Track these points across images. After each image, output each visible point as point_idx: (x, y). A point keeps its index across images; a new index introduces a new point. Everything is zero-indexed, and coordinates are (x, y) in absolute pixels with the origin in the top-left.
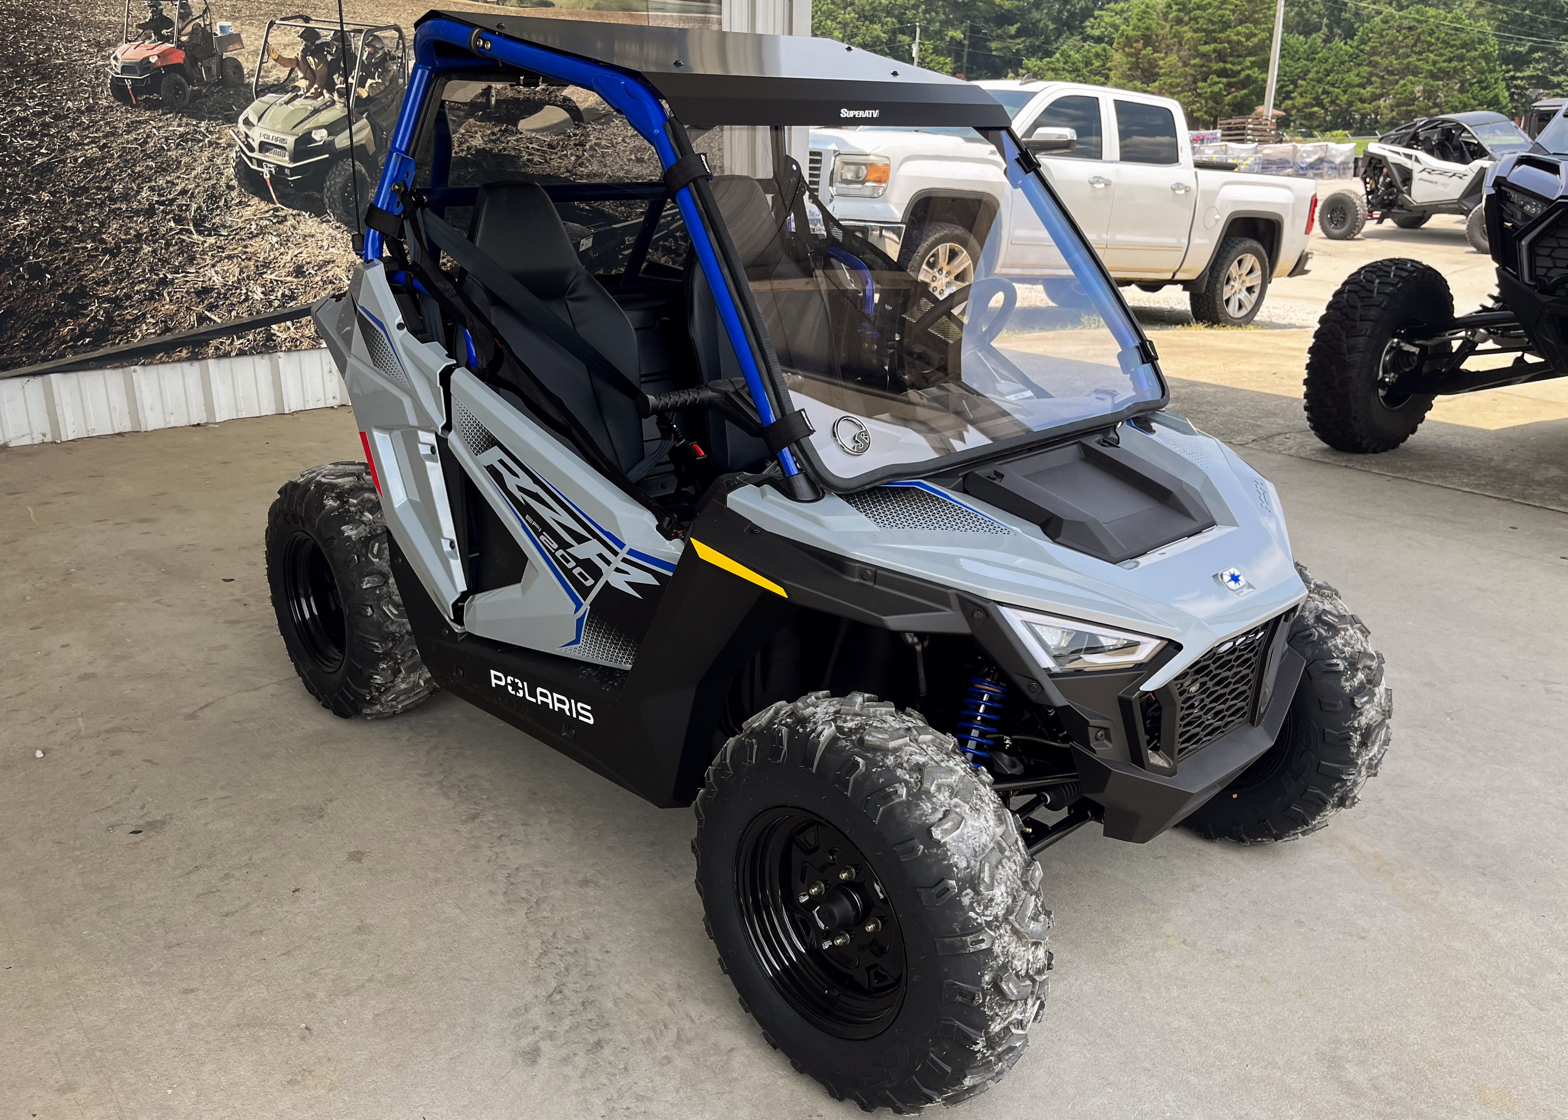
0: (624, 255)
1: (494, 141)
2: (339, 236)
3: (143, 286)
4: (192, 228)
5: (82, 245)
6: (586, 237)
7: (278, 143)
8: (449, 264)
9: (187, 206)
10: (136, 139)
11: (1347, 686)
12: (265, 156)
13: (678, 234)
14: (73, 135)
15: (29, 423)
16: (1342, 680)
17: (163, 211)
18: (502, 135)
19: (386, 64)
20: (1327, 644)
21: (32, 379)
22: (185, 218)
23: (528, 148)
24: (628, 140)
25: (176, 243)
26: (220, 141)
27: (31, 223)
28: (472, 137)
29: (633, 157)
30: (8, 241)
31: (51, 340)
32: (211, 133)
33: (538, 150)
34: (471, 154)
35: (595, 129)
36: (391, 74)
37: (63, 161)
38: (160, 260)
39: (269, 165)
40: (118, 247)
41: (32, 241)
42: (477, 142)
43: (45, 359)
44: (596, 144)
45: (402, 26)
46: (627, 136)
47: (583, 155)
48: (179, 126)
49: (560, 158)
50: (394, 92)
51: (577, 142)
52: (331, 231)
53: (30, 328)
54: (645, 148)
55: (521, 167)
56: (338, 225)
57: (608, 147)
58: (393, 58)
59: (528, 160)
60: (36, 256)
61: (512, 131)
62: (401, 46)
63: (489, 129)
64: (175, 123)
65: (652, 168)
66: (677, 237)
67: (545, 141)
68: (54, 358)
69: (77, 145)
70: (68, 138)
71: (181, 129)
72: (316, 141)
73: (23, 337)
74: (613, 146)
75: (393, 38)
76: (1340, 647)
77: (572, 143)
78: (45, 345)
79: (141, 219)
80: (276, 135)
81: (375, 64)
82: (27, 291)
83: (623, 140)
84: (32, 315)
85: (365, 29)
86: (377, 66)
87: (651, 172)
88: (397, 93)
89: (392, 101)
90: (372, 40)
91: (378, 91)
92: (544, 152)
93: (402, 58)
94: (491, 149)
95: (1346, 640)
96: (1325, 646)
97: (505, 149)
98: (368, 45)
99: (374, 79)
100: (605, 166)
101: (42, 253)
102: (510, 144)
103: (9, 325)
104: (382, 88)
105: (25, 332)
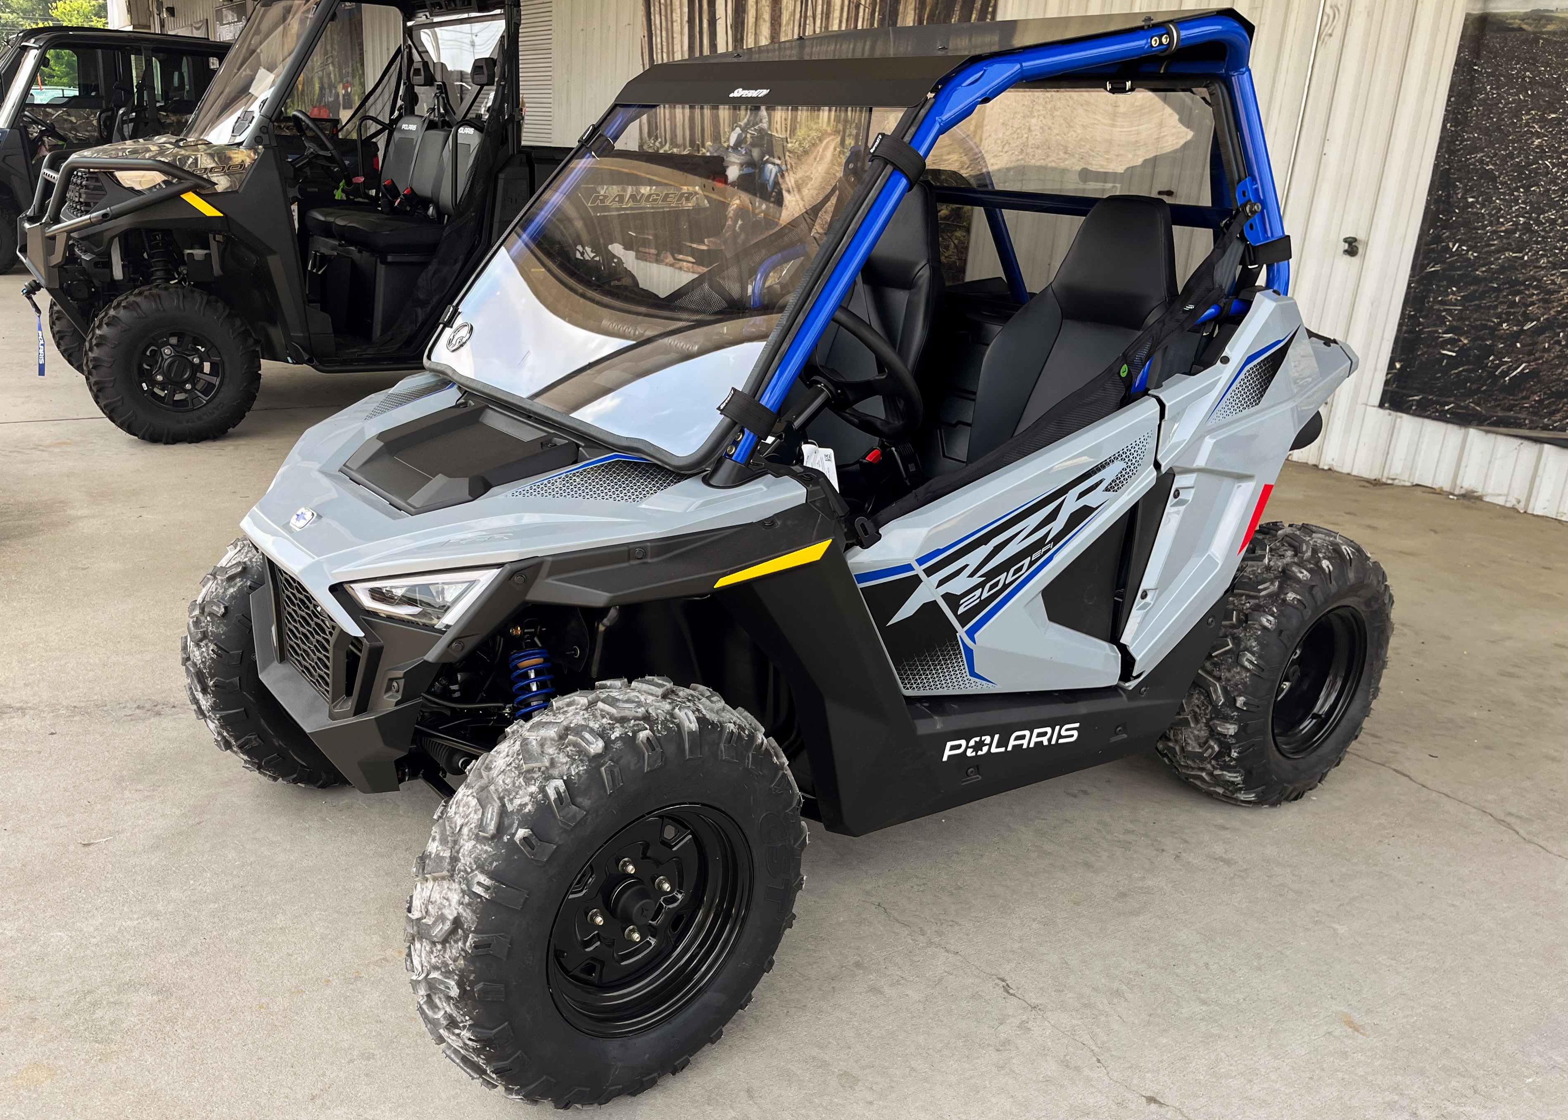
15: (1510, 485)
21: (1526, 443)
30: (1561, 304)
31: (1558, 411)
43: (1545, 428)
53: (1545, 393)
68: (1555, 429)
73: (1535, 400)
78: (1551, 414)
82: (1558, 357)
84: (1553, 381)
103: (1528, 386)
105: (1539, 396)
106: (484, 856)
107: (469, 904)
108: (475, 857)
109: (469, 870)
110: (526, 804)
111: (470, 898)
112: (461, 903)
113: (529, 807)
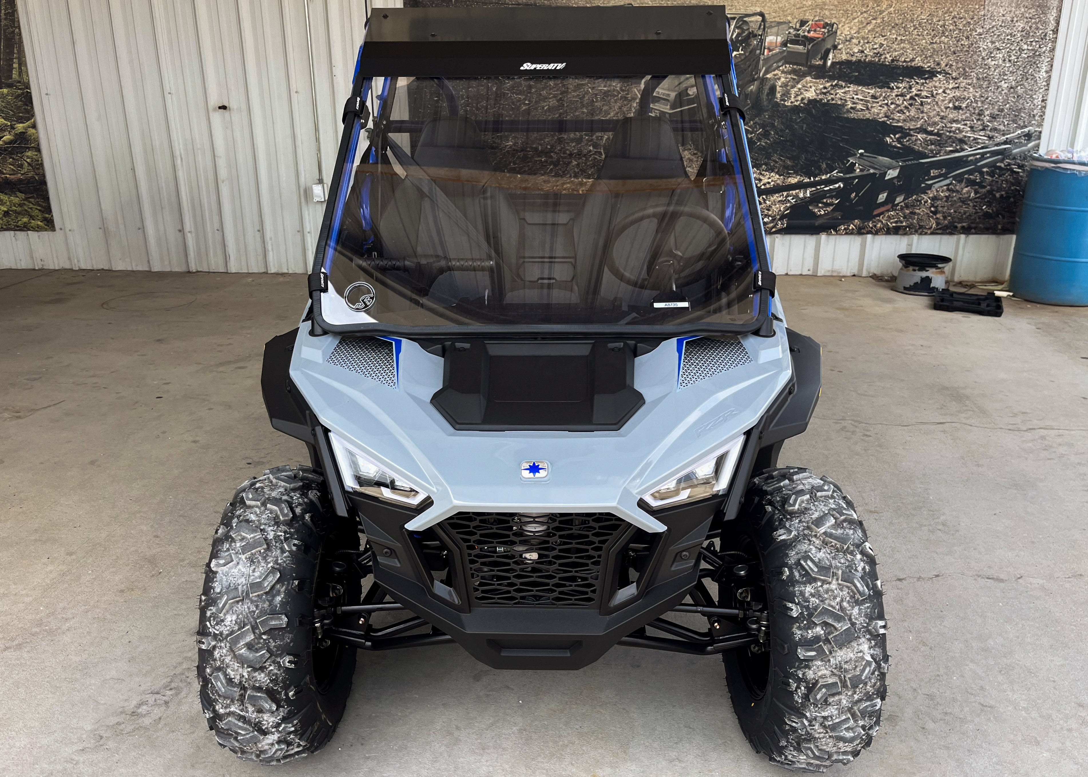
0: (926, 184)
1: (825, 94)
2: (695, 159)
3: (568, 185)
4: (602, 151)
5: (540, 159)
6: (894, 168)
7: (664, 97)
8: (772, 183)
9: (602, 137)
10: (578, 95)
11: (798, 634)
12: (655, 106)
13: (985, 170)
14: (544, 93)
16: (795, 626)
17: (587, 140)
18: (832, 89)
19: (749, 41)
20: (794, 587)
22: (599, 145)
23: (853, 98)
24: (948, 91)
25: (592, 160)
26: (627, 96)
27: (514, 145)
28: (807, 90)
29: (951, 105)
32: (623, 91)
33: (862, 100)
34: (804, 104)
35: (917, 83)
36: (751, 47)
37: (536, 109)
38: (580, 170)
39: (656, 111)
40: (558, 160)
41: (513, 155)
42: (811, 94)
44: (916, 95)
45: (765, 12)
46: (948, 88)
47: (903, 103)
48: (605, 86)
49: (880, 106)
50: (752, 60)
51: (899, 93)
52: (690, 156)
54: (964, 98)
55: (845, 113)
56: (695, 152)
57: (927, 97)
58: (755, 36)
59: (852, 108)
60: (515, 164)
61: (842, 86)
62: (762, 27)
63: (821, 84)
64: (603, 85)
65: (968, 115)
66: (983, 172)
67: (869, 93)
69: (545, 98)
70: (541, 95)
71: (605, 89)
72: (689, 95)
74: (933, 96)
75: (757, 21)
76: (807, 595)
77: (894, 94)
79: (574, 144)
80: (664, 92)
81: (741, 40)
83: (944, 92)
85: (737, 16)
86: (741, 42)
87: (967, 117)
88: (754, 60)
89: (749, 67)
90: (742, 24)
91: (740, 60)
92: (868, 101)
93: (761, 36)
94: (821, 100)
95: (818, 591)
96: (791, 589)
97: (833, 99)
98: (738, 28)
99: (738, 51)
100: (922, 112)
101: (518, 162)
102: (838, 96)
104: (743, 57)
106: (869, 610)
107: (876, 644)
108: (864, 615)
109: (865, 625)
110: (864, 567)
111: (874, 640)
112: (870, 648)
113: (867, 567)
